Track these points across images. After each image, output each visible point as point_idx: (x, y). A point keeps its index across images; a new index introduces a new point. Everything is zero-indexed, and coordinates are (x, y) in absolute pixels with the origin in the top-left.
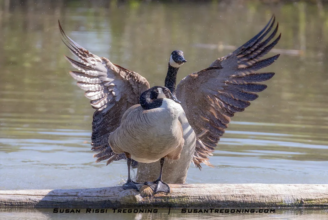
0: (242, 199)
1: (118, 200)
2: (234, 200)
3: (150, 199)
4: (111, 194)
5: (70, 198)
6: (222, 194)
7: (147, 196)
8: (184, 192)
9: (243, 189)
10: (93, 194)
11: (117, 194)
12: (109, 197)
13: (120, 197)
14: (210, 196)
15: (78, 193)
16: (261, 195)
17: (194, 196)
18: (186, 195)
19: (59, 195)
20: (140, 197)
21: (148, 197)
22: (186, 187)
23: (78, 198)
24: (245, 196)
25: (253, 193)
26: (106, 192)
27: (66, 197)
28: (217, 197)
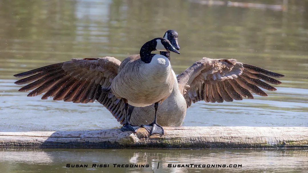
0: (229, 140)
1: (117, 141)
2: (223, 141)
3: (146, 141)
4: (111, 135)
5: (73, 139)
6: (212, 136)
7: (143, 137)
8: (177, 133)
9: (230, 131)
10: (95, 135)
11: (116, 136)
12: (109, 139)
13: (119, 139)
14: (201, 138)
15: (80, 134)
16: (247, 136)
17: (186, 138)
18: (179, 137)
19: (63, 136)
20: (137, 138)
21: (144, 138)
22: (178, 129)
23: (81, 139)
24: (232, 138)
25: (240, 135)
26: (106, 134)
27: (69, 139)
28: (207, 138)
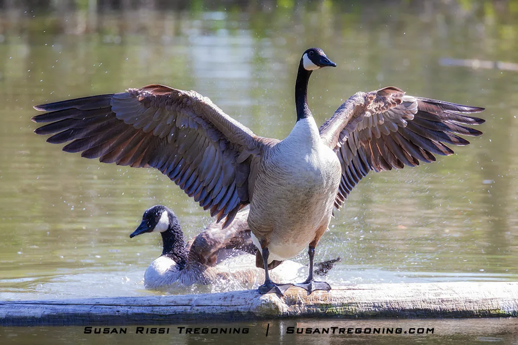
0: (438, 306)
1: (251, 310)
2: (427, 307)
3: (300, 309)
4: (241, 301)
5: (180, 309)
6: (409, 299)
7: (295, 304)
8: (351, 296)
9: (440, 291)
10: (214, 302)
11: (250, 302)
12: (238, 307)
13: (254, 307)
14: (390, 302)
15: (191, 300)
16: (467, 299)
17: (365, 303)
18: (354, 302)
19: (162, 303)
20: (285, 305)
21: (297, 305)
22: (353, 289)
23: (191, 308)
24: (442, 301)
25: (455, 296)
26: (233, 299)
27: (172, 308)
28: (401, 303)
